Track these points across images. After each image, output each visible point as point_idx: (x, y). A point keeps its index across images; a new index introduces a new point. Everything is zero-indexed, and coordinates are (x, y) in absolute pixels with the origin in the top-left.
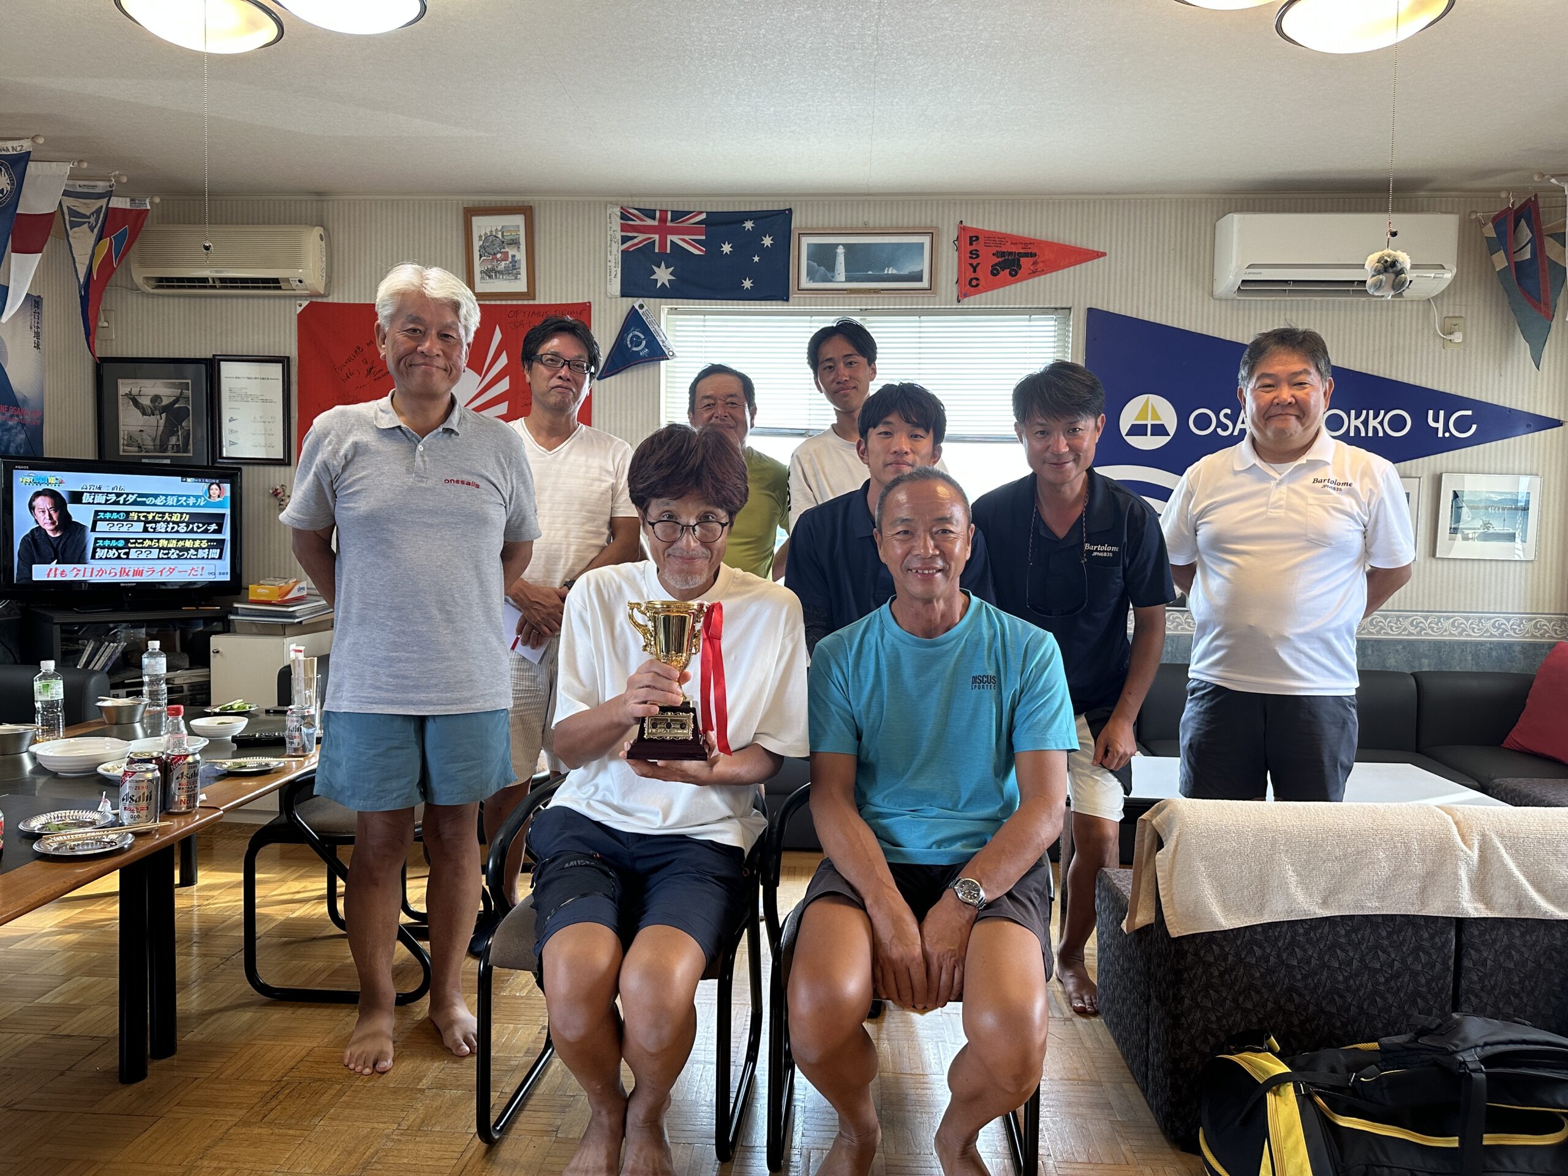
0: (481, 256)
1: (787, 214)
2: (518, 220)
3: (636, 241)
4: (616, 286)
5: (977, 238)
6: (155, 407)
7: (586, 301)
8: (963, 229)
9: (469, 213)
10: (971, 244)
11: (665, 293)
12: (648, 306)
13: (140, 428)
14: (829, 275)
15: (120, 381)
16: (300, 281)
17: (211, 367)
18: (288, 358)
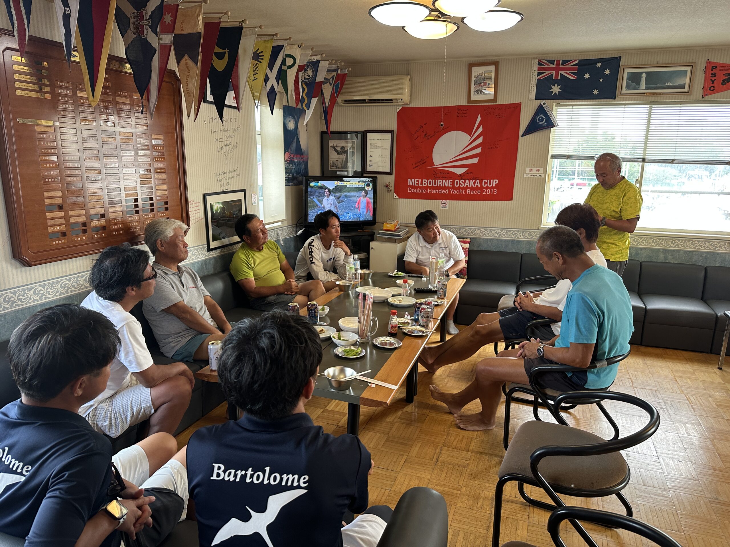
0: (474, 85)
1: (618, 59)
2: (492, 68)
3: (544, 74)
4: (533, 95)
5: (716, 67)
6: (342, 151)
7: (519, 102)
8: (709, 63)
9: (471, 65)
10: (712, 70)
11: (556, 97)
12: (547, 103)
14: (637, 87)
15: (329, 141)
16: (402, 100)
17: (364, 135)
18: (393, 131)
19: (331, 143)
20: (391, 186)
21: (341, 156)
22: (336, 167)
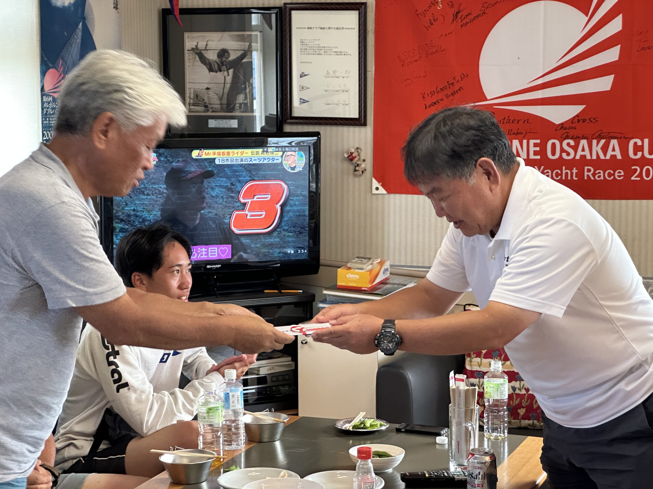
6: (222, 63)
13: (206, 86)
15: (186, 35)
17: (283, 16)
18: (365, 4)
19: (191, 40)
20: (362, 158)
21: (219, 76)
22: (206, 106)
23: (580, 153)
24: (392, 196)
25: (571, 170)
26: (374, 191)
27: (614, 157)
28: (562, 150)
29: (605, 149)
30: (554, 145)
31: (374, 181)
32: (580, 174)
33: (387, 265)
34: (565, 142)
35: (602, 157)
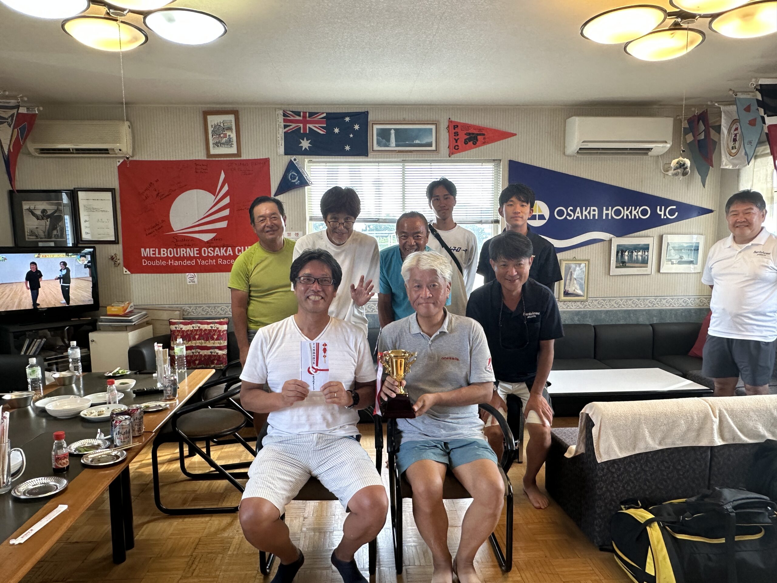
0: (213, 136)
1: (366, 114)
2: (231, 118)
3: (291, 127)
4: (282, 150)
5: (457, 126)
6: (44, 215)
7: (267, 157)
8: (450, 121)
9: (206, 113)
10: (454, 129)
11: (306, 153)
12: (298, 159)
13: (36, 227)
14: (387, 143)
15: (23, 202)
16: (120, 150)
17: (73, 195)
18: (114, 189)
19: (26, 206)
20: (118, 258)
21: (43, 222)
22: (37, 236)
23: (216, 253)
24: (133, 275)
25: (213, 260)
26: (125, 273)
27: (230, 254)
28: (208, 252)
29: (226, 251)
30: (205, 250)
31: (124, 268)
32: (217, 262)
33: (132, 304)
34: (210, 249)
35: (225, 255)
